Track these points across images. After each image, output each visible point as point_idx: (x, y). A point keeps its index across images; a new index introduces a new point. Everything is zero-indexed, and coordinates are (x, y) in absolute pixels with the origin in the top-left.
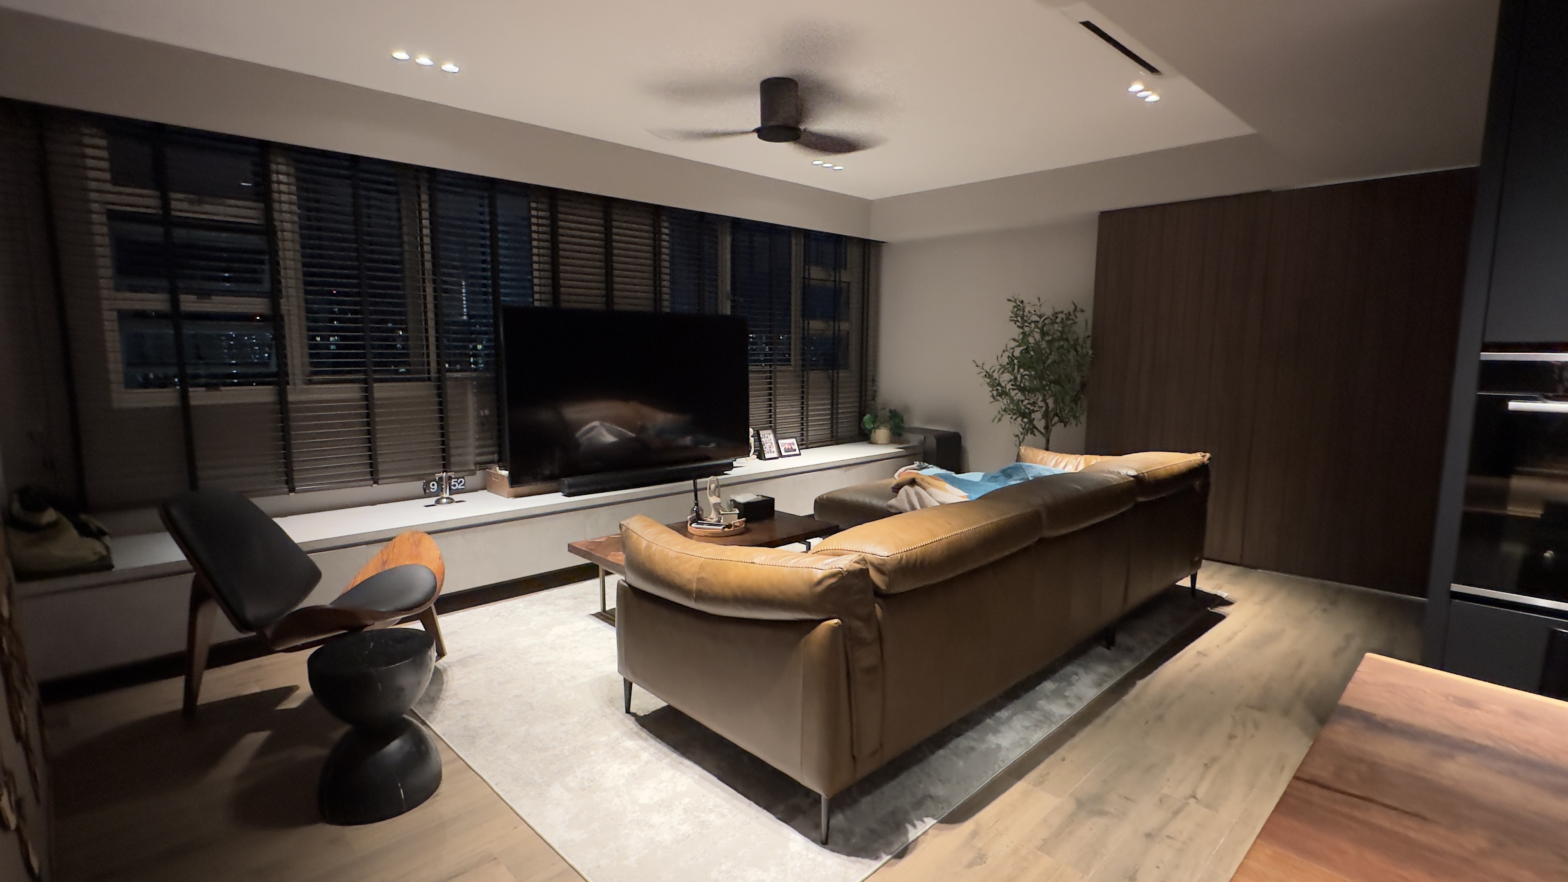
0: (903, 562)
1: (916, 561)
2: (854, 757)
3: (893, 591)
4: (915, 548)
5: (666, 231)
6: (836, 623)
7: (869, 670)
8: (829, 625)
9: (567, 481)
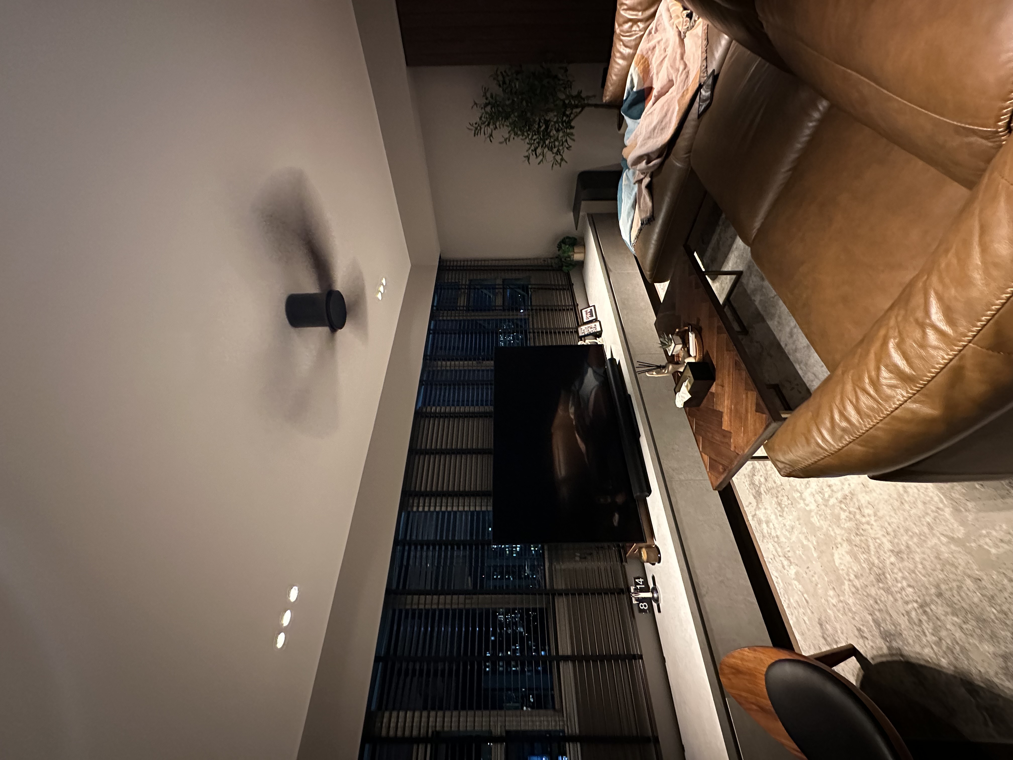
5: (434, 408)
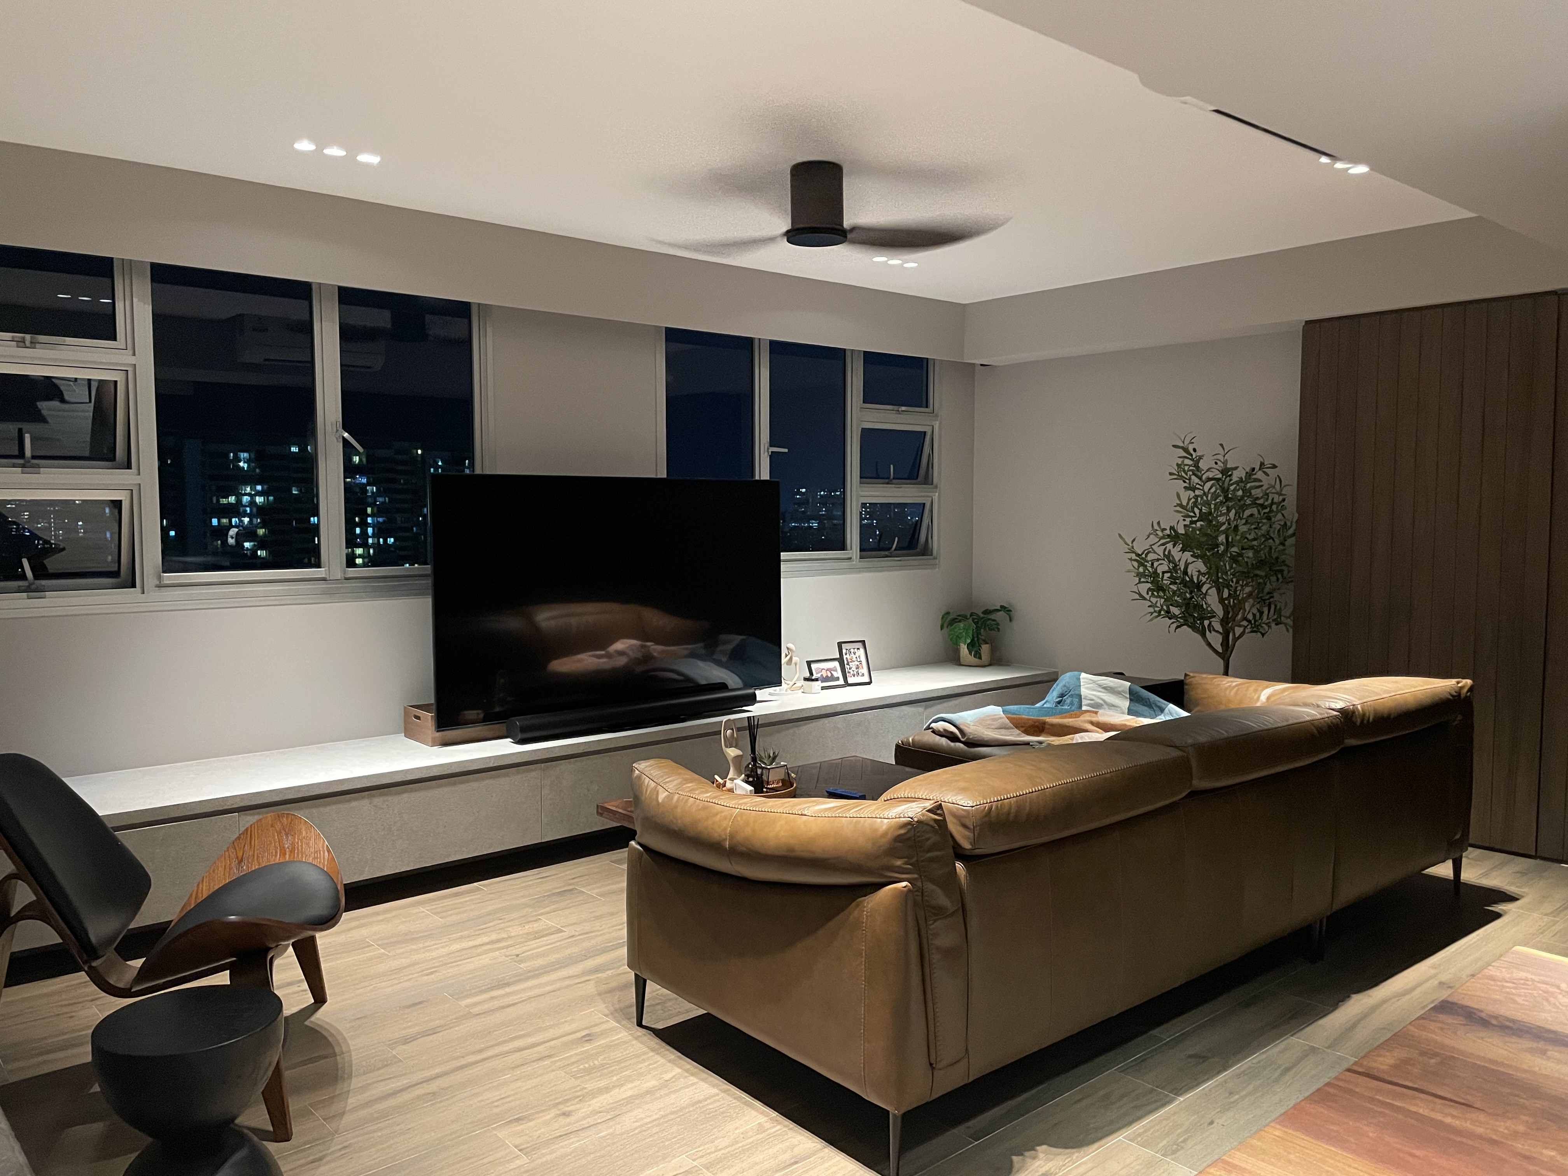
0: (993, 814)
1: (1009, 814)
2: (931, 1064)
3: (978, 852)
4: (1007, 798)
6: (905, 887)
7: (948, 953)
8: (895, 889)
9: (518, 722)
